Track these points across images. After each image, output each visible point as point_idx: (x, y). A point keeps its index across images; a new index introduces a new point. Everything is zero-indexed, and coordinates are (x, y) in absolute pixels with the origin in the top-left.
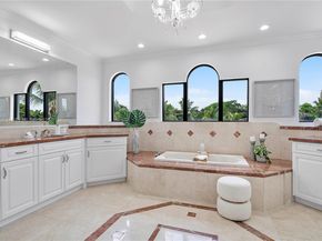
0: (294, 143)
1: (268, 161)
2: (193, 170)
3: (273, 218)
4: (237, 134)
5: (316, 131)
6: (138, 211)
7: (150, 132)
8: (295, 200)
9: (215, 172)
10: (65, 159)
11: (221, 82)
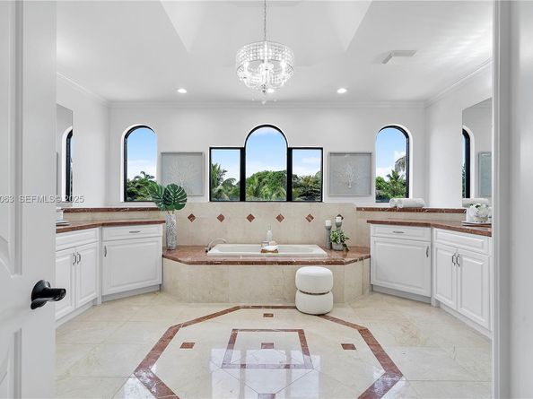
0: (372, 226)
1: (346, 249)
2: (264, 263)
3: (354, 308)
4: (310, 218)
5: (392, 213)
6: (198, 320)
7: (192, 217)
8: (372, 289)
9: (291, 263)
10: (77, 259)
11: (290, 151)
